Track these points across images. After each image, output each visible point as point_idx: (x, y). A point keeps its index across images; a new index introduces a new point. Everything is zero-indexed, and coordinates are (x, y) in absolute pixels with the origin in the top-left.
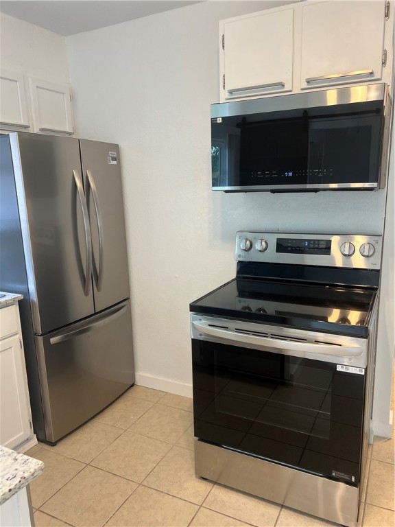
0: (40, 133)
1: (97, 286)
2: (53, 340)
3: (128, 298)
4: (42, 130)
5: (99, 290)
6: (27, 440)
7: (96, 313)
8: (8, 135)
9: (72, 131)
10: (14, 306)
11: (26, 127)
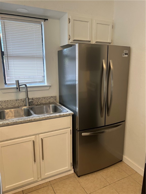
0: (96, 43)
1: (108, 113)
2: (83, 134)
3: (124, 121)
4: (96, 42)
5: (108, 115)
6: (70, 170)
7: (105, 126)
8: (75, 45)
9: (111, 42)
10: (70, 116)
11: (89, 41)
